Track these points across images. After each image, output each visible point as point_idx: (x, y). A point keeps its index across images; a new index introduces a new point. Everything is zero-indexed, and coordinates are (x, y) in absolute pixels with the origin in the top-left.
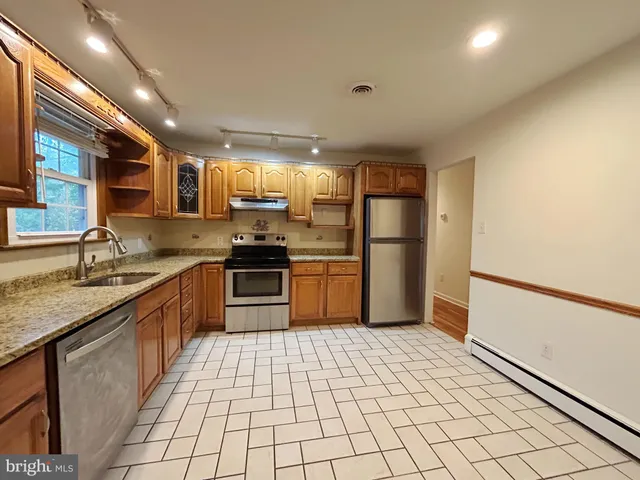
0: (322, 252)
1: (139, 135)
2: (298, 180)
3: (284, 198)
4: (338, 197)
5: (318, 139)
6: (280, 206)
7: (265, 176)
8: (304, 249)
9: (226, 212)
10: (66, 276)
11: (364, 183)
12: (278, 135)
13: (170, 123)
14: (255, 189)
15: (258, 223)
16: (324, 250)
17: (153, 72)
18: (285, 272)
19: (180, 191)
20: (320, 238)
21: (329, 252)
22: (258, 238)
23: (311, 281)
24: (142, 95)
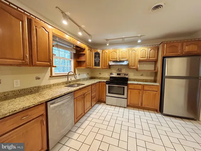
0: (143, 81)
1: (82, 46)
2: (133, 54)
3: (127, 60)
4: (150, 59)
5: (141, 36)
6: (125, 63)
7: (120, 53)
8: (135, 79)
9: (108, 66)
10: (65, 83)
11: (163, 52)
12: (124, 38)
13: (90, 41)
14: (117, 58)
15: (118, 70)
16: (143, 80)
17: (83, 26)
18: (126, 87)
19: (95, 60)
20: (142, 75)
21: (146, 81)
22: (118, 74)
23: (136, 91)
24: (80, 34)
